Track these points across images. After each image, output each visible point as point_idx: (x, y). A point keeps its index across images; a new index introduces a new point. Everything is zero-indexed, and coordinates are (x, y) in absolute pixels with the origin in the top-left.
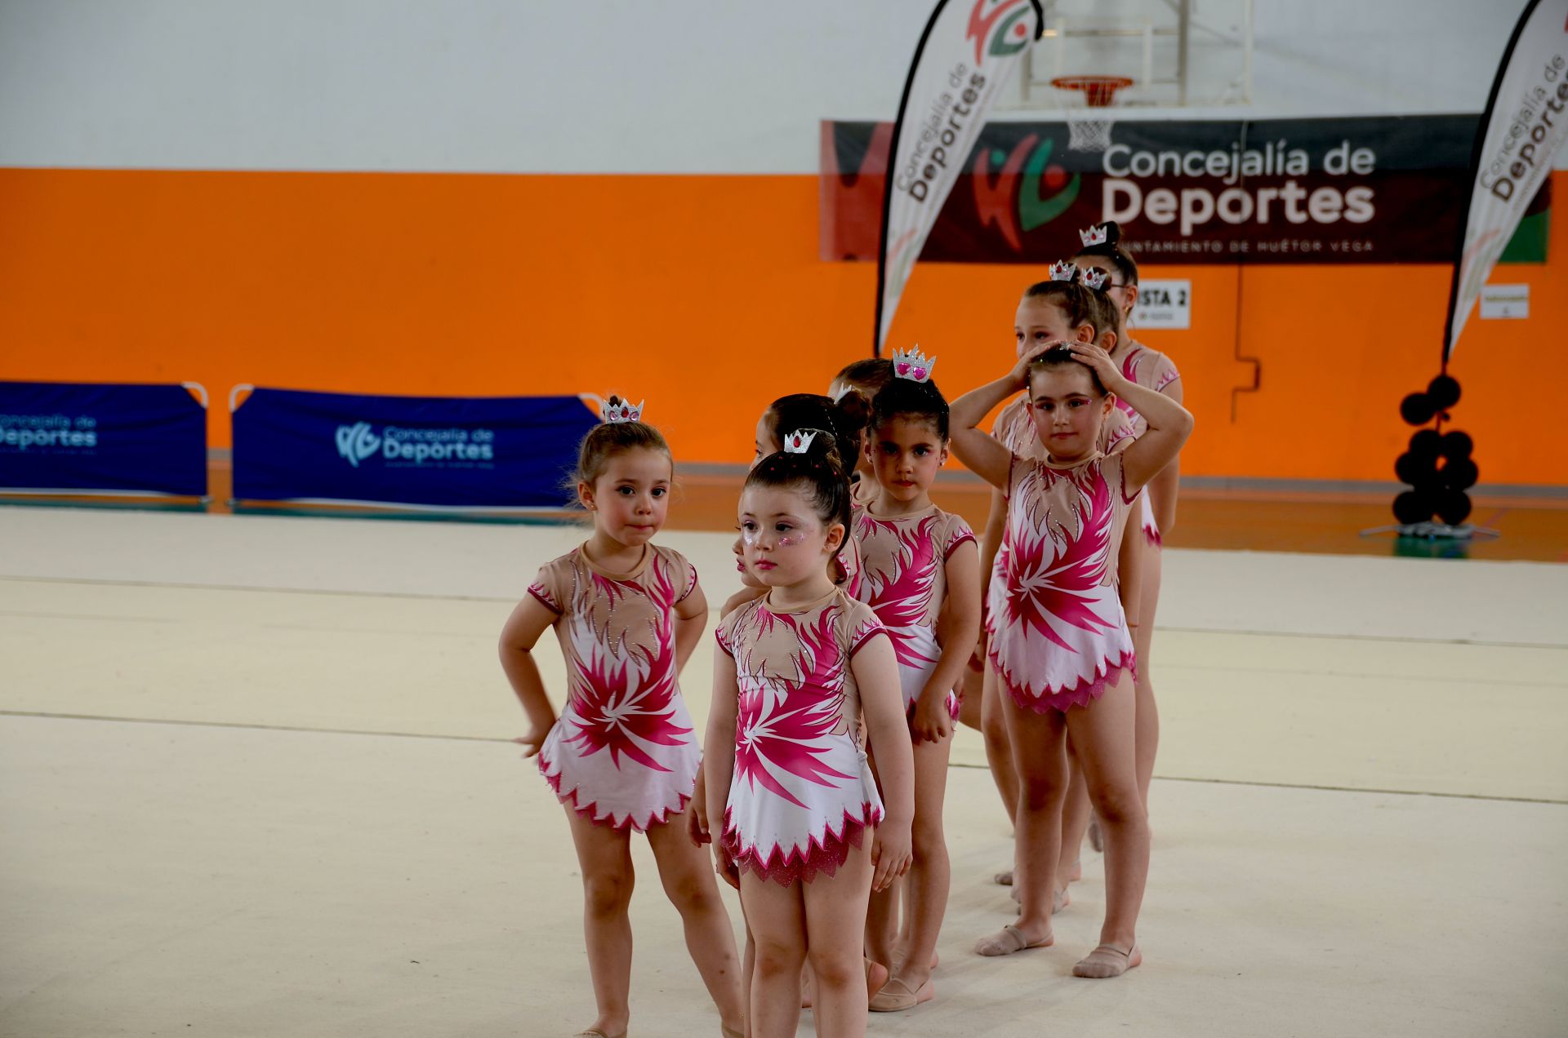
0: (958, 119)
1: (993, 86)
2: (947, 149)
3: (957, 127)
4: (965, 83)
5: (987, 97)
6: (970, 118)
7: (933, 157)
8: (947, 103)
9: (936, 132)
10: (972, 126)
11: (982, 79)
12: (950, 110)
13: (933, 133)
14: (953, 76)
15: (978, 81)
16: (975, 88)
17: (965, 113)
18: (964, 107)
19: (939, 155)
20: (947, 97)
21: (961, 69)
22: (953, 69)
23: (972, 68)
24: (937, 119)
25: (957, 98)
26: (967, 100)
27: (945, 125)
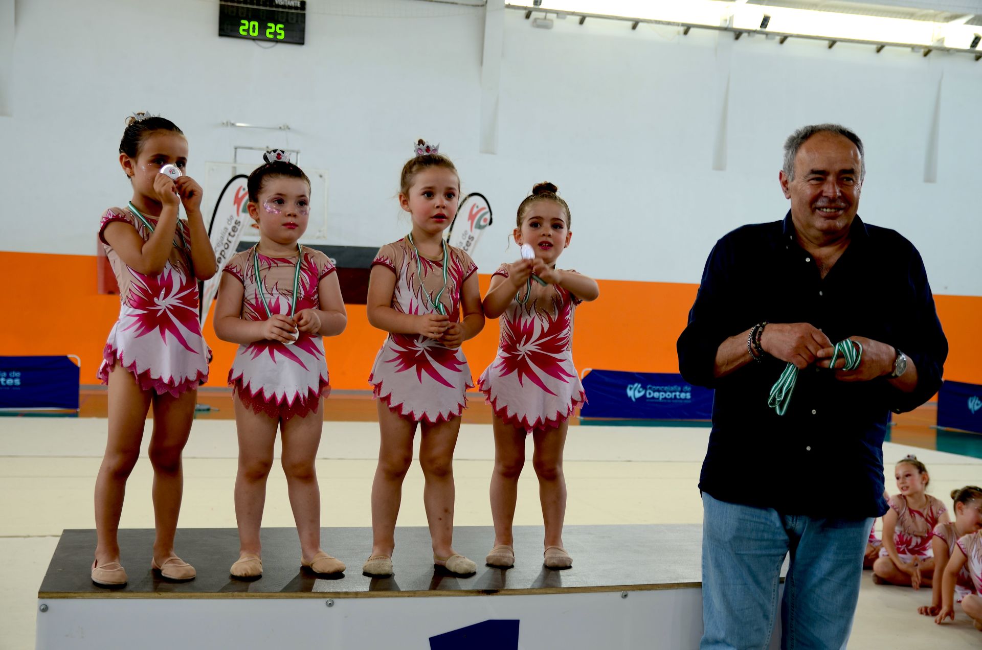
0: (230, 238)
1: (243, 226)
2: (226, 251)
3: (230, 242)
4: (233, 224)
5: (241, 230)
6: (235, 238)
7: (221, 254)
8: (226, 231)
9: (222, 244)
10: (235, 242)
11: (239, 222)
12: (227, 234)
13: (220, 244)
14: (229, 220)
15: (237, 223)
16: (237, 226)
17: (233, 236)
18: (232, 233)
19: (223, 253)
20: (226, 229)
21: (232, 217)
22: (229, 217)
23: (236, 218)
24: (222, 238)
25: (230, 230)
26: (233, 231)
27: (225, 241)
